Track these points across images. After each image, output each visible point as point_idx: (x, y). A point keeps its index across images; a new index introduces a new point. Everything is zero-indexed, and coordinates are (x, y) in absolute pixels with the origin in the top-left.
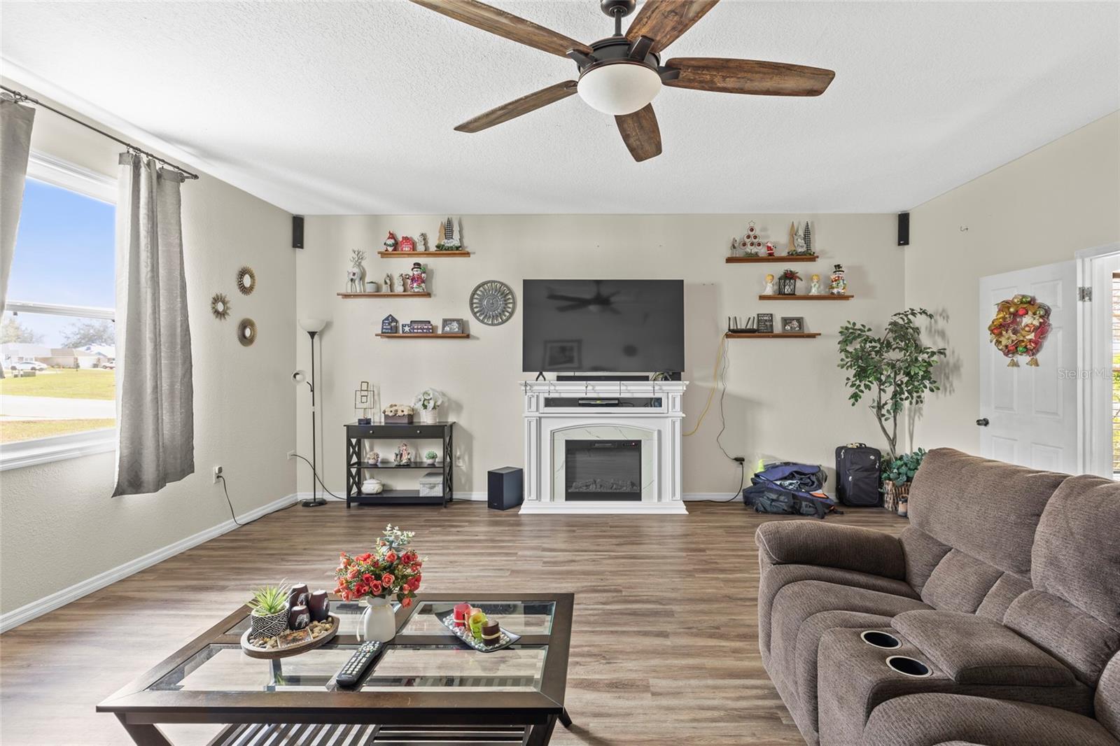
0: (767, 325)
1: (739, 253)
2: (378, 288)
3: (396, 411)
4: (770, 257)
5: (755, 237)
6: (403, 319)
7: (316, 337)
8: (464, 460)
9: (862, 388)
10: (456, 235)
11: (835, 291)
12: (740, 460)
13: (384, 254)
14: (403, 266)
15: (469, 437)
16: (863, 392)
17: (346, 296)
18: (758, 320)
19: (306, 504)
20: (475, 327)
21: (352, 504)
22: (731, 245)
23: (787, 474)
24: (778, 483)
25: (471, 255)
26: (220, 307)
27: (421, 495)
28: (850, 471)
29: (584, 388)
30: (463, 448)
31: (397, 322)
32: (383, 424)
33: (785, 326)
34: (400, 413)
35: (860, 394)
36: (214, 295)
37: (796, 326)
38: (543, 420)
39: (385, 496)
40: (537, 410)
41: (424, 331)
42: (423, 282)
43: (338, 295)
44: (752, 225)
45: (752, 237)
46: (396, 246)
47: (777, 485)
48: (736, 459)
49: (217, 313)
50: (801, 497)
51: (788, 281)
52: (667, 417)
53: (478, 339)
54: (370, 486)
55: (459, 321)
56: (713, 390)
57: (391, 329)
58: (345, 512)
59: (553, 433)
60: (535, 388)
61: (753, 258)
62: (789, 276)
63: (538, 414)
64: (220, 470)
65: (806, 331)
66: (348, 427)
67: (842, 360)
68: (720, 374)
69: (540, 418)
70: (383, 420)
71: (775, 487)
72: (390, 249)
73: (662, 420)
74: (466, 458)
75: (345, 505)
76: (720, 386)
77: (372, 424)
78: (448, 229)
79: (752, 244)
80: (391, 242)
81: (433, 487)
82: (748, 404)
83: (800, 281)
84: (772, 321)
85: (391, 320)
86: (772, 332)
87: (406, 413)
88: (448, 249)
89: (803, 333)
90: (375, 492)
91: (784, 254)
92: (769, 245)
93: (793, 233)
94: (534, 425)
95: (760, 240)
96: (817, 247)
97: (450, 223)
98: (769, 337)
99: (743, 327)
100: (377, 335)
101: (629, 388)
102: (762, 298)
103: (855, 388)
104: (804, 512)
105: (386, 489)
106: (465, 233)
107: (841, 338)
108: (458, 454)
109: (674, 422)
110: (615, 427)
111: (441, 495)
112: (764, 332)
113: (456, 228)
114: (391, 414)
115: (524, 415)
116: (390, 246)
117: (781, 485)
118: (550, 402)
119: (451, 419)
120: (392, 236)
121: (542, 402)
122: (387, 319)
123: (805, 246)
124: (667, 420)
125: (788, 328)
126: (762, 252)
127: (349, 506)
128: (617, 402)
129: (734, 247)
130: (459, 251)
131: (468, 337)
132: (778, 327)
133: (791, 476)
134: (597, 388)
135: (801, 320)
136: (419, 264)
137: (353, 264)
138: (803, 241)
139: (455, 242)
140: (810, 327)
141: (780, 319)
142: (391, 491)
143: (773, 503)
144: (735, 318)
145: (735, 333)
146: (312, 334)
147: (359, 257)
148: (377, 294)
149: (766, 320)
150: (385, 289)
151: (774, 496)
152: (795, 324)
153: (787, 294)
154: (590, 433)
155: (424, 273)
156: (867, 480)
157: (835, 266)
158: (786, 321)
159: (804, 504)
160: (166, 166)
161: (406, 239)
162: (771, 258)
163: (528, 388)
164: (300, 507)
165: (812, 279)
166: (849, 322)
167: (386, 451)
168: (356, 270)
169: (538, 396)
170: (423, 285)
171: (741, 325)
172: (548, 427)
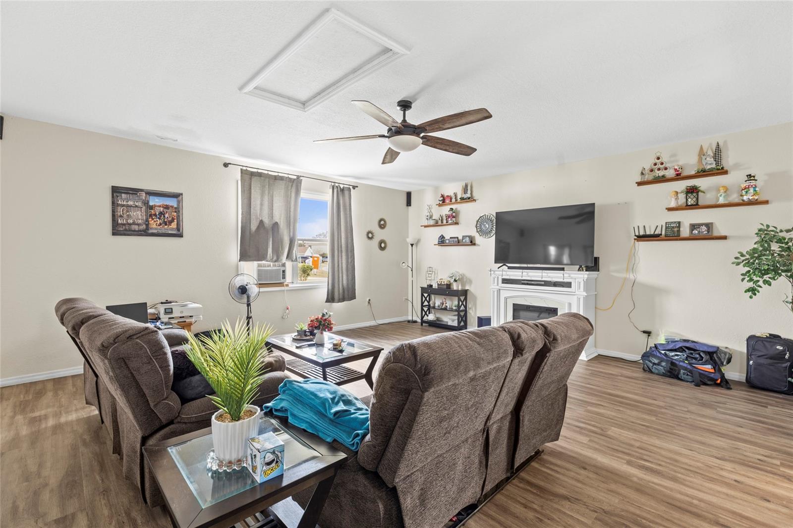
0: (673, 231)
1: (649, 177)
2: (437, 222)
3: (441, 282)
4: (677, 177)
5: (662, 164)
6: (447, 237)
7: (414, 246)
8: (472, 310)
9: (761, 283)
10: (469, 192)
11: (745, 198)
12: (648, 333)
13: (440, 205)
14: (445, 210)
15: (475, 298)
16: (761, 287)
17: (426, 227)
18: (666, 227)
19: (409, 321)
20: (478, 239)
21: (424, 324)
22: (640, 172)
23: (677, 347)
24: (663, 352)
25: (477, 201)
26: (370, 235)
27: (449, 324)
28: (752, 356)
29: (521, 274)
30: (472, 303)
31: (444, 238)
32: (437, 288)
33: (692, 230)
34: (443, 283)
35: (759, 288)
36: (367, 231)
37: (703, 230)
38: (501, 291)
39: (438, 322)
40: (498, 285)
41: (457, 242)
42: (454, 217)
43: (421, 226)
44: (658, 155)
45: (659, 163)
46: (444, 200)
47: (661, 353)
48: (644, 332)
49: (369, 238)
50: (681, 365)
51: (690, 195)
52: (574, 295)
53: (479, 245)
54: (431, 317)
55: (469, 237)
56: (625, 279)
57: (442, 241)
58: (420, 327)
59: (506, 299)
60: (496, 273)
61: (663, 180)
62: (692, 191)
63: (498, 287)
64: (369, 300)
65: (715, 234)
66: (422, 288)
67: (736, 258)
68: (631, 268)
69: (500, 289)
70: (437, 286)
71: (658, 354)
72: (441, 202)
73: (571, 296)
74: (474, 309)
75: (420, 324)
76: (632, 276)
77: (433, 287)
78: (465, 190)
79: (659, 169)
80: (442, 198)
81: (453, 321)
82: (655, 291)
83: (702, 194)
84: (679, 227)
85: (442, 237)
86: (679, 235)
87: (445, 283)
88: (466, 199)
89: (712, 235)
90: (432, 320)
91: (693, 173)
92: (676, 167)
93: (702, 153)
94: (496, 293)
95: (667, 165)
96: (728, 161)
97: (466, 186)
98: (676, 240)
99: (652, 233)
100: (435, 245)
101: (549, 275)
102: (670, 209)
103: (752, 283)
104: (683, 378)
105: (438, 319)
106: (474, 190)
107: (757, 239)
108: (470, 306)
109: (579, 299)
110: (541, 298)
111: (457, 325)
112: (670, 237)
113: (469, 188)
114: (439, 283)
115: (491, 287)
116: (441, 201)
117: (665, 355)
118: (505, 281)
119: (467, 288)
120: (442, 196)
121: (500, 281)
122: (440, 237)
123: (715, 163)
124: (574, 296)
125: (695, 232)
126: (670, 173)
127: (422, 325)
128: (543, 283)
129: (642, 174)
130: (471, 199)
131: (474, 244)
132: (685, 232)
133: (681, 349)
134: (530, 274)
135: (710, 226)
136: (452, 209)
137: (427, 211)
138: (712, 159)
139: (468, 195)
140: (719, 230)
141: (689, 225)
142: (442, 321)
143: (655, 366)
144: (644, 226)
145: (641, 238)
146: (412, 245)
147: (430, 207)
148: (436, 224)
149: (673, 227)
150: (440, 223)
151: (656, 361)
152: (704, 228)
153: (690, 205)
154: (526, 301)
155: (454, 212)
156: (771, 367)
157: (747, 176)
158: (693, 227)
159: (682, 371)
160: (345, 186)
161: (448, 196)
162: (679, 177)
163: (492, 272)
164: (406, 322)
165: (719, 190)
166: (762, 224)
167: (437, 301)
168: (428, 214)
169: (498, 277)
170: (454, 219)
171: (650, 231)
172: (504, 294)
